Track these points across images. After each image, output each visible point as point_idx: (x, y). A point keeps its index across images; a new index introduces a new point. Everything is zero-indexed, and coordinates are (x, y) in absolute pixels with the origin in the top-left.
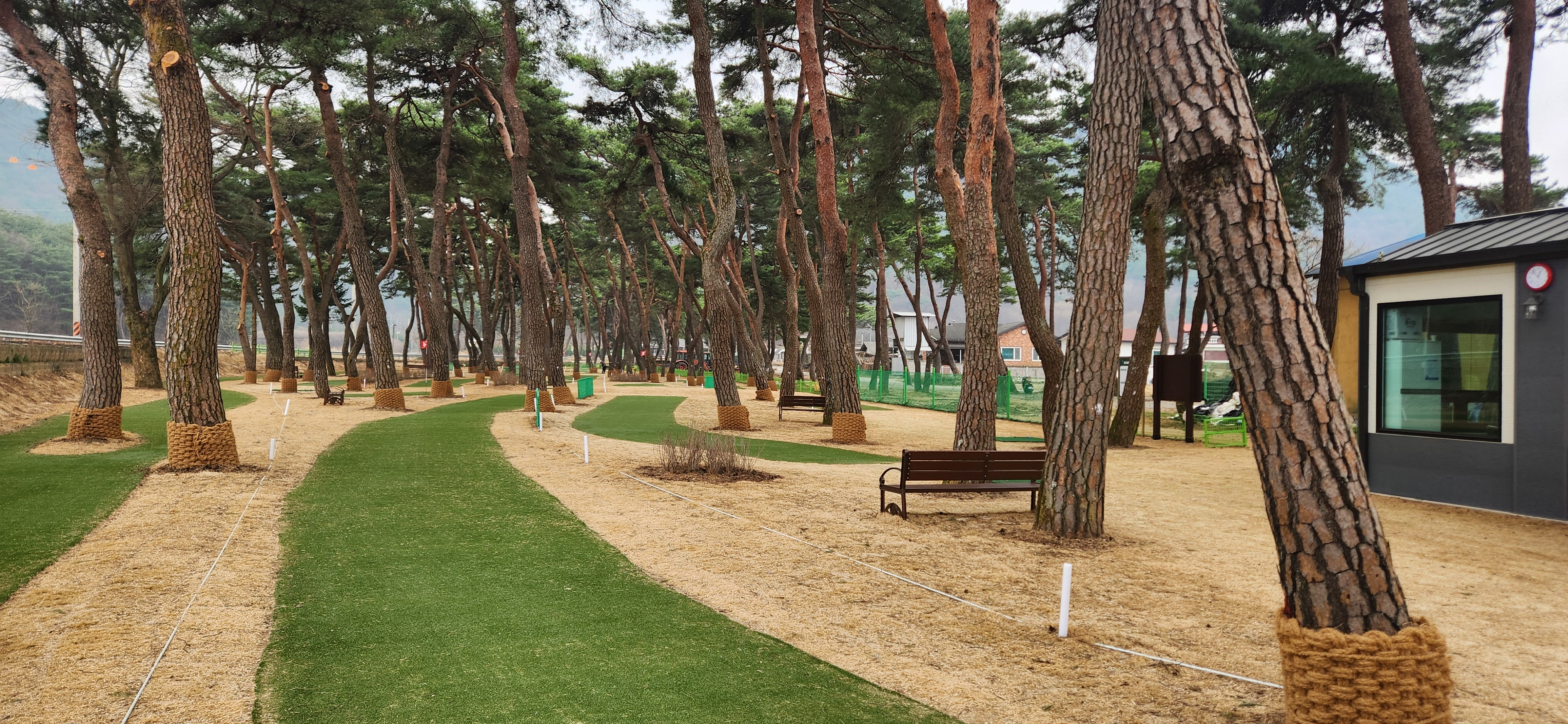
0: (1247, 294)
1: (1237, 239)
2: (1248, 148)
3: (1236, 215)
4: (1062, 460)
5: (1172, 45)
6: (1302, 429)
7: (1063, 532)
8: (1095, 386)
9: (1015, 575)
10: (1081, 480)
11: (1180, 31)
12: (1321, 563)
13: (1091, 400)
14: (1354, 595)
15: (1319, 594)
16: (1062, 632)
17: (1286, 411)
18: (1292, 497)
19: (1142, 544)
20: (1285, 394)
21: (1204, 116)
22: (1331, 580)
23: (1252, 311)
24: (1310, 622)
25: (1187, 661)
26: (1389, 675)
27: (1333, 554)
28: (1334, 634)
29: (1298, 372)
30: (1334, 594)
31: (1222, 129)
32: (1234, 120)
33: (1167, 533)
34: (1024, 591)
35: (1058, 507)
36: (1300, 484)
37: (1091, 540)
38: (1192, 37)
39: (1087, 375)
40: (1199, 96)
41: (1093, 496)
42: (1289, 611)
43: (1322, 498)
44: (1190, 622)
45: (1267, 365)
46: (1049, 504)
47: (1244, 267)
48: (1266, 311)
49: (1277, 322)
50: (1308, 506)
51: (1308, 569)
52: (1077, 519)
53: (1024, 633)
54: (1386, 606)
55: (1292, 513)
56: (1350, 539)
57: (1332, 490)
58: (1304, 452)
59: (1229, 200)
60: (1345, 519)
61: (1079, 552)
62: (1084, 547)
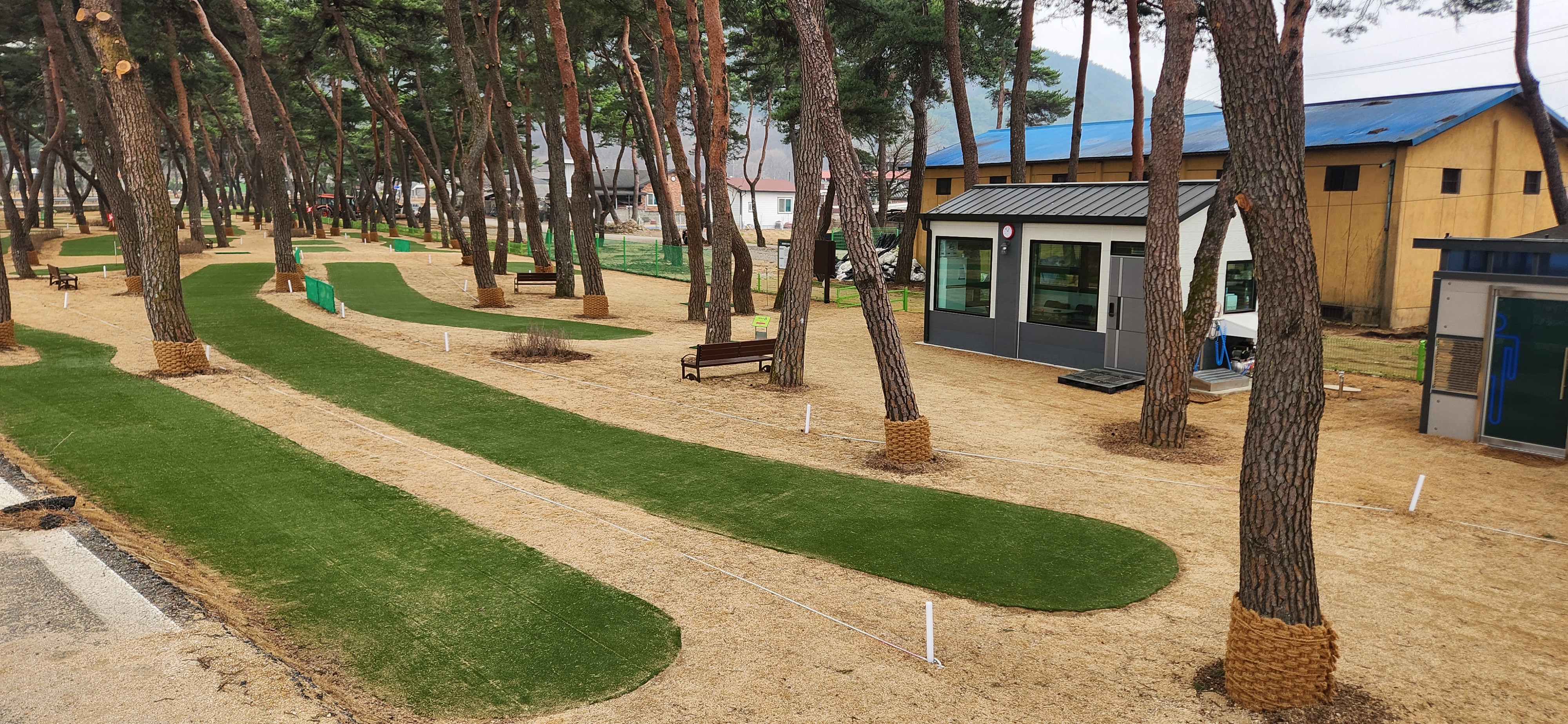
0: (878, 322)
1: (875, 305)
2: (878, 278)
3: (875, 299)
4: (784, 348)
5: (857, 244)
6: (892, 363)
7: (785, 385)
8: (800, 309)
9: (774, 409)
10: (793, 358)
11: (859, 240)
12: (896, 402)
13: (798, 317)
14: (905, 410)
15: (896, 410)
16: (807, 431)
17: (888, 357)
18: (889, 383)
19: (821, 387)
20: (888, 353)
21: (866, 267)
22: (899, 406)
23: (879, 327)
24: (893, 420)
25: (853, 437)
26: (913, 432)
27: (900, 399)
28: (899, 422)
29: (891, 346)
30: (900, 410)
31: (871, 271)
32: (874, 269)
33: (831, 379)
34: (781, 416)
35: (782, 372)
36: (892, 379)
37: (798, 388)
38: (863, 242)
39: (797, 304)
40: (864, 261)
41: (799, 365)
42: (887, 417)
43: (897, 383)
44: (851, 423)
45: (883, 343)
46: (777, 370)
47: (877, 314)
48: (883, 328)
49: (886, 330)
50: (893, 385)
51: (893, 404)
52: (792, 377)
53: (792, 433)
54: (913, 413)
55: (889, 388)
56: (904, 395)
57: (900, 381)
58: (892, 370)
59: (873, 293)
60: (903, 388)
61: (795, 395)
62: (796, 392)
